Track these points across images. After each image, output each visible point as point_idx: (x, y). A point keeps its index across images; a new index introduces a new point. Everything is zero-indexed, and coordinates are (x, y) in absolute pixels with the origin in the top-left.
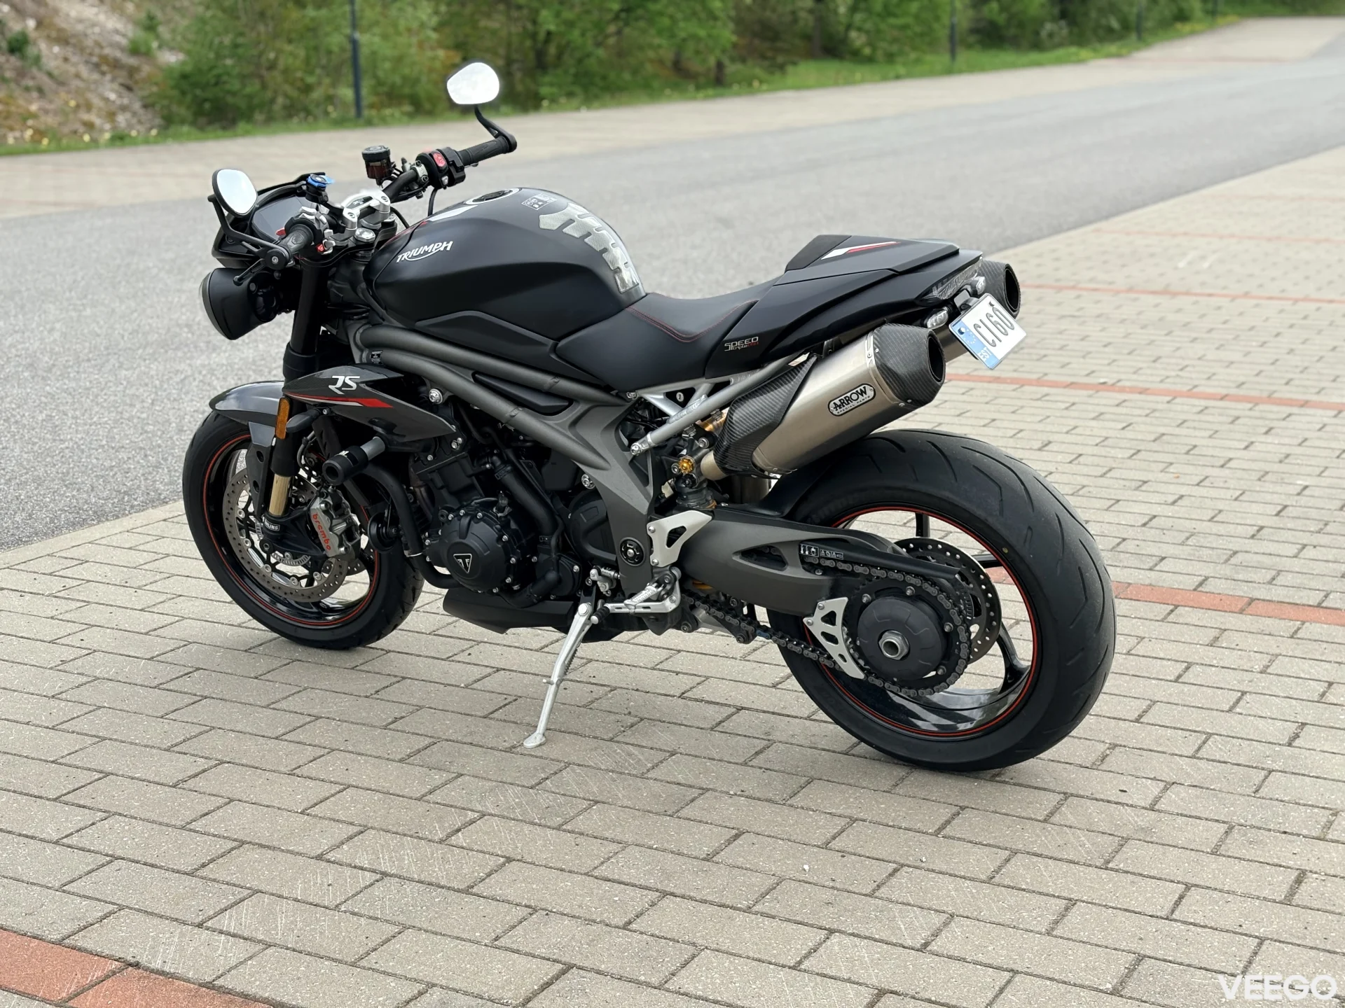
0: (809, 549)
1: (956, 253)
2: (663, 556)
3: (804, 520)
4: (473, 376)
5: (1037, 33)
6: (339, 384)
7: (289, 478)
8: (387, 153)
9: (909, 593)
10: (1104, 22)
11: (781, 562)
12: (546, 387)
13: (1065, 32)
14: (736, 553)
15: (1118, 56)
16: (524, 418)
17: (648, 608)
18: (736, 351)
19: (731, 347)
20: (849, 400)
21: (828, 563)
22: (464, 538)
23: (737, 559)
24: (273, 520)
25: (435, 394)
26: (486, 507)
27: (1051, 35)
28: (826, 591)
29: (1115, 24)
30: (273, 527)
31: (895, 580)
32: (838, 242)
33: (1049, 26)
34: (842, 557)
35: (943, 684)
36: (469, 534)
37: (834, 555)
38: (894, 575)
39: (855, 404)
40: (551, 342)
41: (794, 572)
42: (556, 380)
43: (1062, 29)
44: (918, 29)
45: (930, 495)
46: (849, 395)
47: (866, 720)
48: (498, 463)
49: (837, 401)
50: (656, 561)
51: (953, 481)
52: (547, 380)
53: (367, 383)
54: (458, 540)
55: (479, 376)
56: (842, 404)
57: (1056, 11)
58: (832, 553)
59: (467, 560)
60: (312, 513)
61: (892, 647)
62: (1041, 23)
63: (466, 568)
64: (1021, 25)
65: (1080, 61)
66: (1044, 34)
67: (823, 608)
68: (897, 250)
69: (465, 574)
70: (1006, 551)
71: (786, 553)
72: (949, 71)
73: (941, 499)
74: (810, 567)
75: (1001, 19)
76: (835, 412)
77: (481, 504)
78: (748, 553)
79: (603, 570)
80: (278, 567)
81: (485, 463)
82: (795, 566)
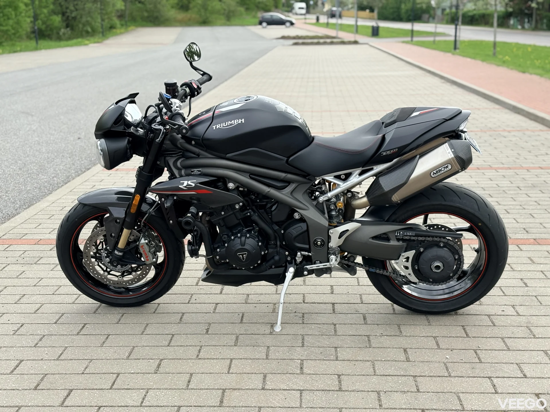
0: (400, 233)
1: (461, 112)
2: (335, 242)
3: (393, 222)
4: (249, 176)
5: (58, 33)
6: (185, 185)
7: (130, 231)
8: (176, 83)
9: (442, 245)
10: (85, 29)
11: (388, 239)
12: (282, 178)
13: (70, 32)
14: (370, 238)
15: (98, 42)
16: (273, 192)
17: (326, 265)
18: (387, 155)
19: (384, 154)
20: (440, 170)
21: (406, 238)
22: (244, 246)
23: (371, 240)
24: (120, 250)
25: (231, 185)
26: (249, 232)
27: (64, 34)
28: (404, 250)
29: (89, 30)
30: (120, 254)
31: (436, 241)
32: (414, 110)
33: (63, 30)
34: (414, 235)
35: (452, 279)
36: (246, 244)
37: (411, 234)
38: (436, 239)
39: (443, 172)
40: (286, 159)
41: (393, 243)
42: (286, 174)
43: (68, 31)
44: (13, 31)
45: (452, 206)
46: (440, 169)
47: (409, 299)
48: (252, 213)
49: (435, 172)
50: (331, 245)
51: (459, 200)
52: (283, 175)
53: (200, 183)
54: (241, 247)
55: (253, 176)
56: (437, 172)
57: (64, 24)
58: (410, 234)
59: (244, 255)
60: (140, 245)
61: (438, 267)
62: (60, 29)
63: (243, 258)
64: (51, 30)
65: (86, 45)
66: (61, 33)
67: (403, 256)
68: (438, 112)
69: (243, 262)
70: (480, 224)
71: (391, 236)
72: (36, 49)
73: (456, 207)
74: (398, 240)
75: (43, 27)
76: (433, 176)
77: (247, 231)
78: (375, 238)
79: (302, 252)
80: (111, 273)
81: (247, 213)
82: (394, 240)
